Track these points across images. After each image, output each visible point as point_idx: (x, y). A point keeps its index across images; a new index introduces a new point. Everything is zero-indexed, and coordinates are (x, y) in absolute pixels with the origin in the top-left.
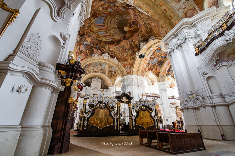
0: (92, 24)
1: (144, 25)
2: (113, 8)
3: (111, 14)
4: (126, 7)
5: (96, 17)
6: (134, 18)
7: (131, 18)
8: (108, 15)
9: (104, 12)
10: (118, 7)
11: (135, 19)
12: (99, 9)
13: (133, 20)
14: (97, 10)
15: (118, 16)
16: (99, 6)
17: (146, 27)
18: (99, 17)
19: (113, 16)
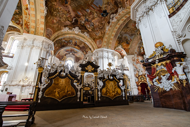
0: (105, 4)
1: (58, 9)
2: (86, 13)
3: (88, 6)
4: (77, 18)
5: (100, 8)
6: (69, 8)
7: (70, 5)
8: (91, 5)
9: (93, 10)
10: (83, 16)
11: (67, 7)
12: (96, 15)
13: (68, 5)
14: (98, 15)
15: (81, 4)
16: (96, 19)
17: (56, 9)
18: (98, 6)
19: (86, 4)
